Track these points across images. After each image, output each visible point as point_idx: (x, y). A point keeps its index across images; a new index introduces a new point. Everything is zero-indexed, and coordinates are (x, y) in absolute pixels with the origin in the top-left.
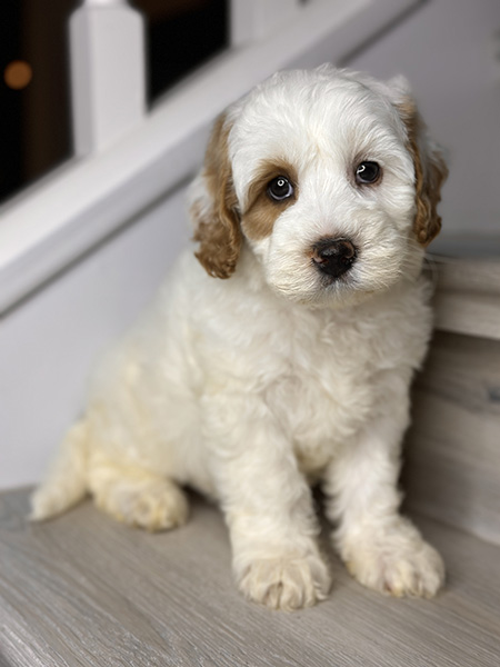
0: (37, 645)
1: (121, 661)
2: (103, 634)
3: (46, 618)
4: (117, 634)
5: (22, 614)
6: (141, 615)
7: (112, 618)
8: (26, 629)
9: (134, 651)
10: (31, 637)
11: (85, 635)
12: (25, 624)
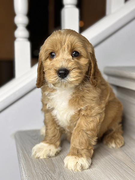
0: (25, 168)
1: (42, 174)
2: (42, 167)
3: (30, 162)
4: (45, 167)
5: (25, 160)
6: (53, 164)
7: (46, 164)
8: (25, 164)
9: (46, 172)
10: (24, 166)
11: (37, 167)
12: (25, 162)
